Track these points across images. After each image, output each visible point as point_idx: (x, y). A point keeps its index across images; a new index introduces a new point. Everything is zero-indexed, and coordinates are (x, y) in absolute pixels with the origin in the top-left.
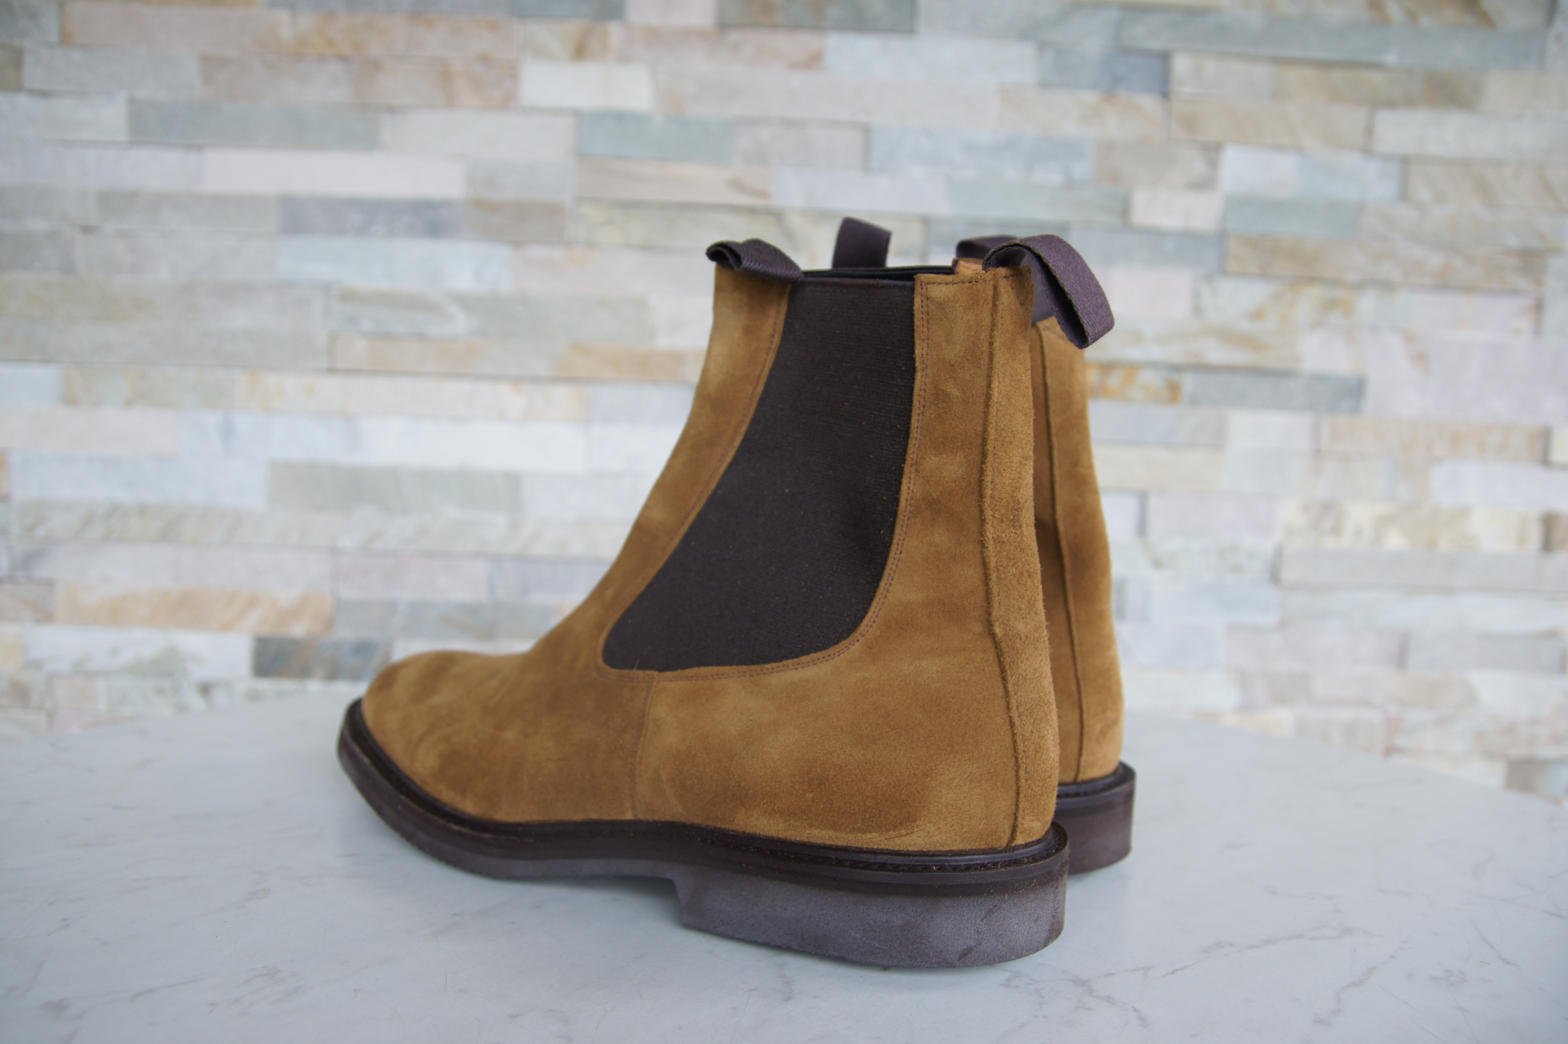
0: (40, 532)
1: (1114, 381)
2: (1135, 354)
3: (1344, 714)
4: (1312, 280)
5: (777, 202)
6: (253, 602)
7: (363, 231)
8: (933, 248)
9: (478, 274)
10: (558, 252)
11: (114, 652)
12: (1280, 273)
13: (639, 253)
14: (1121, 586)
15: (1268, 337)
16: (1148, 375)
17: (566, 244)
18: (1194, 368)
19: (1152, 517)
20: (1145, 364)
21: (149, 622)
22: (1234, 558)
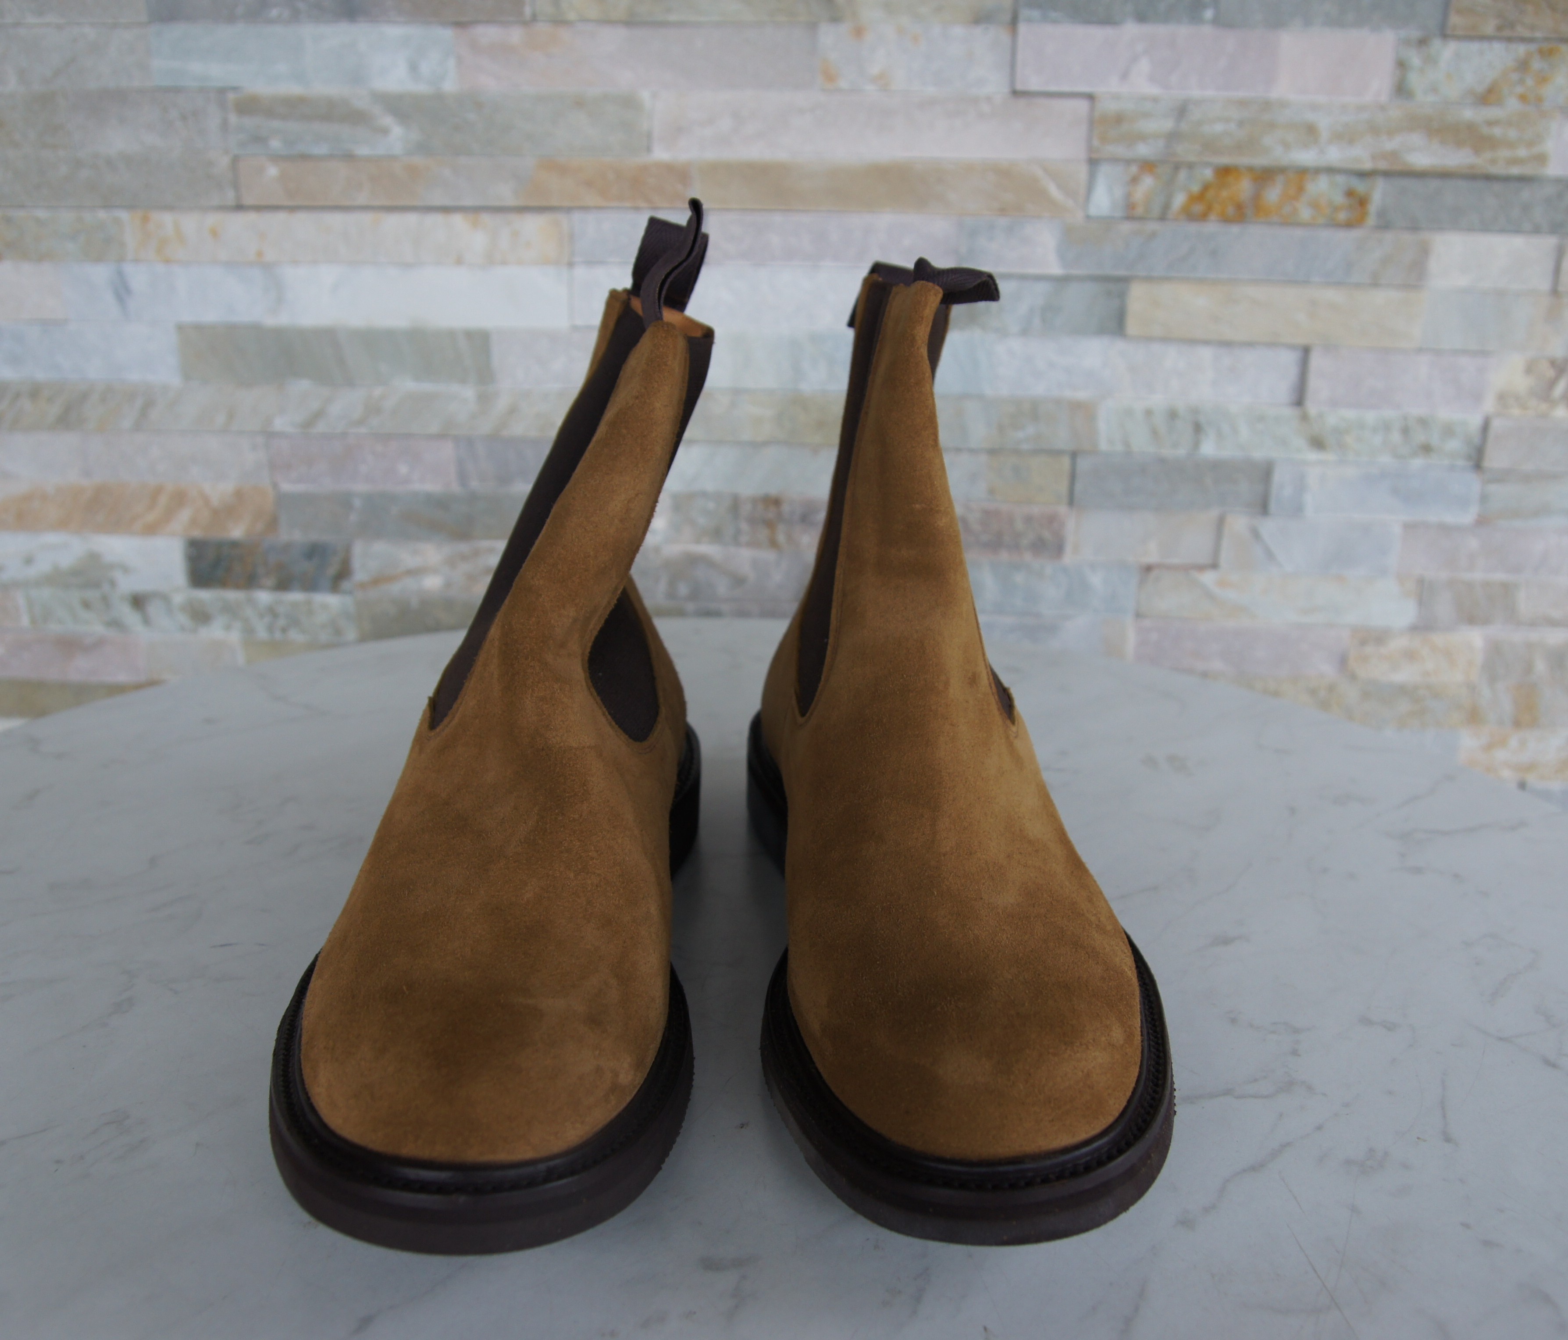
1: (1273, 194)
2: (1306, 157)
3: (1556, 637)
6: (180, 499)
7: (256, 15)
8: (1025, 13)
9: (413, 68)
10: (515, 35)
11: (29, 561)
12: (1527, 34)
13: (622, 32)
14: (1266, 472)
15: (1497, 131)
16: (1320, 186)
17: (525, 23)
18: (1387, 174)
19: (1314, 383)
20: (1317, 171)
21: (62, 524)
22: (1419, 437)
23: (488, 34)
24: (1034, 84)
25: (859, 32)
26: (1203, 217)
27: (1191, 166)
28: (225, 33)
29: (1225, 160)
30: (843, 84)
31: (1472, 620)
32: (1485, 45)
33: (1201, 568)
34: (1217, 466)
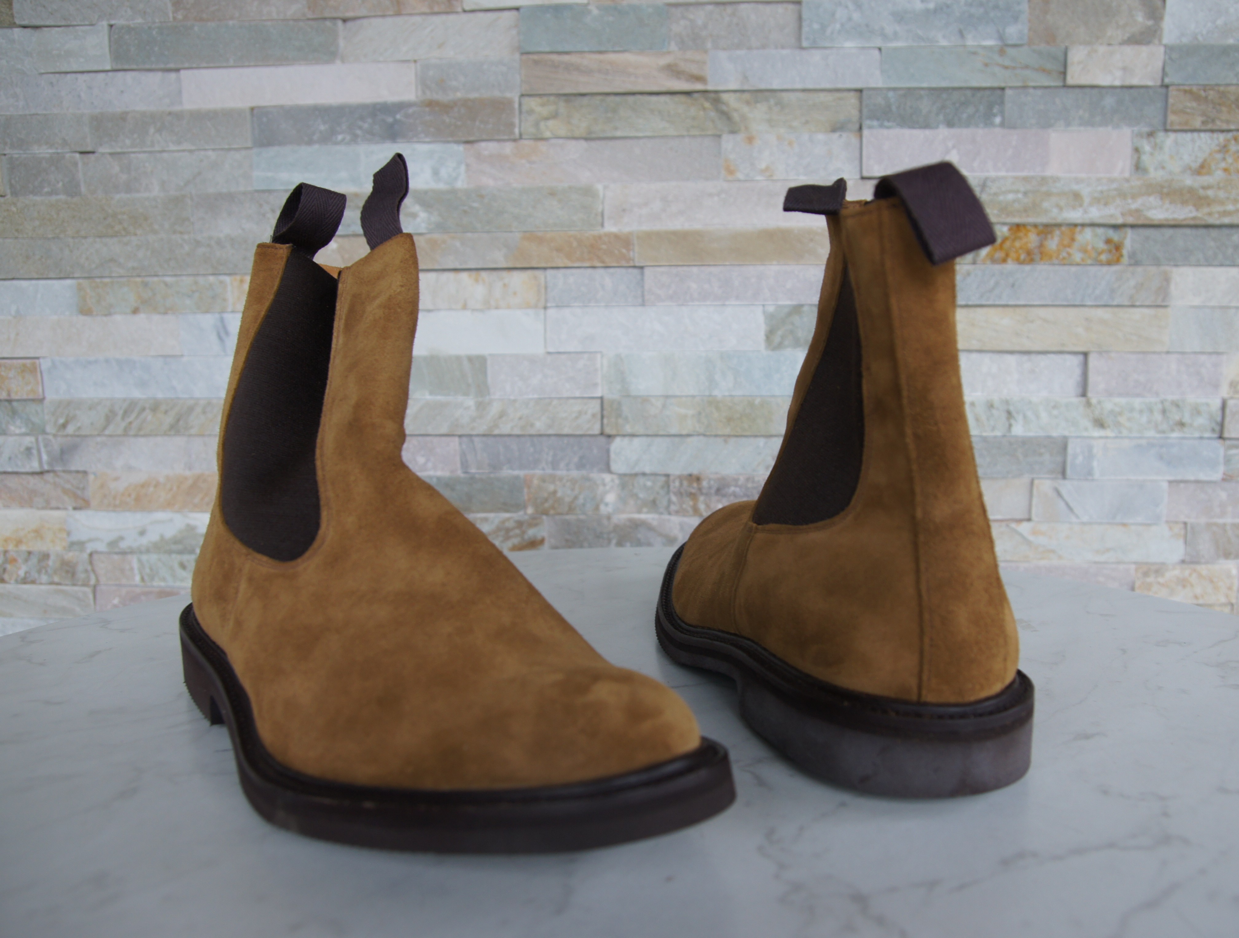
2: (1075, 215)
5: (712, 85)
8: (867, 123)
9: (436, 173)
10: (508, 148)
11: (142, 533)
12: (1224, 126)
13: (583, 144)
14: (1063, 445)
15: (1210, 193)
16: (1087, 236)
17: (515, 140)
18: (1134, 226)
19: (1092, 378)
20: (1083, 225)
21: (169, 505)
22: (1176, 416)
23: (488, 148)
24: (875, 170)
25: (750, 140)
26: (1004, 261)
28: (305, 151)
29: (1017, 220)
30: (740, 176)
31: (1227, 555)
32: (1195, 135)
33: (1020, 521)
34: (1025, 442)
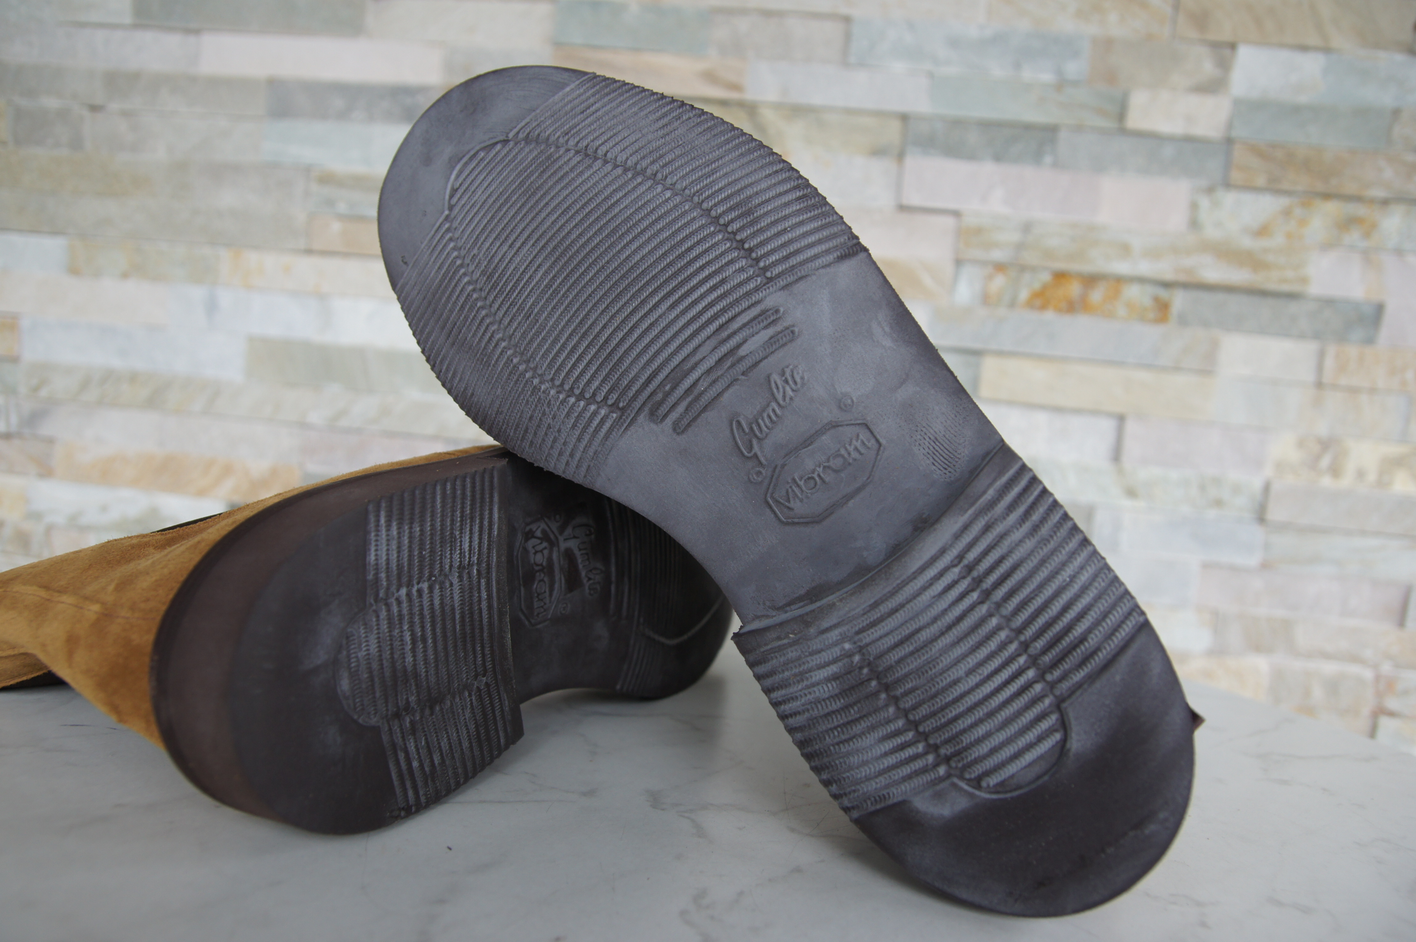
0: (44, 393)
1: (1096, 295)
2: (1122, 267)
3: (1330, 668)
4: (1327, 196)
5: (749, 96)
6: (228, 470)
7: (343, 115)
8: (909, 149)
11: (104, 509)
12: (1290, 188)
14: (1089, 514)
15: (1270, 257)
16: (1133, 292)
18: (1186, 286)
19: (1128, 443)
20: (1131, 279)
21: (135, 482)
22: (1213, 493)
24: (914, 199)
26: (1043, 307)
27: (1034, 269)
28: (319, 127)
29: (1060, 266)
31: (1258, 647)
32: (1258, 195)
